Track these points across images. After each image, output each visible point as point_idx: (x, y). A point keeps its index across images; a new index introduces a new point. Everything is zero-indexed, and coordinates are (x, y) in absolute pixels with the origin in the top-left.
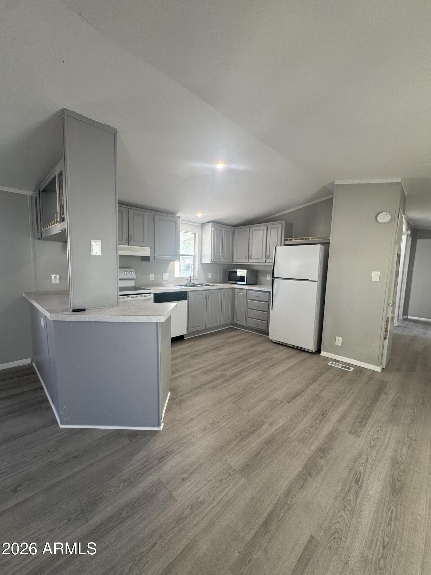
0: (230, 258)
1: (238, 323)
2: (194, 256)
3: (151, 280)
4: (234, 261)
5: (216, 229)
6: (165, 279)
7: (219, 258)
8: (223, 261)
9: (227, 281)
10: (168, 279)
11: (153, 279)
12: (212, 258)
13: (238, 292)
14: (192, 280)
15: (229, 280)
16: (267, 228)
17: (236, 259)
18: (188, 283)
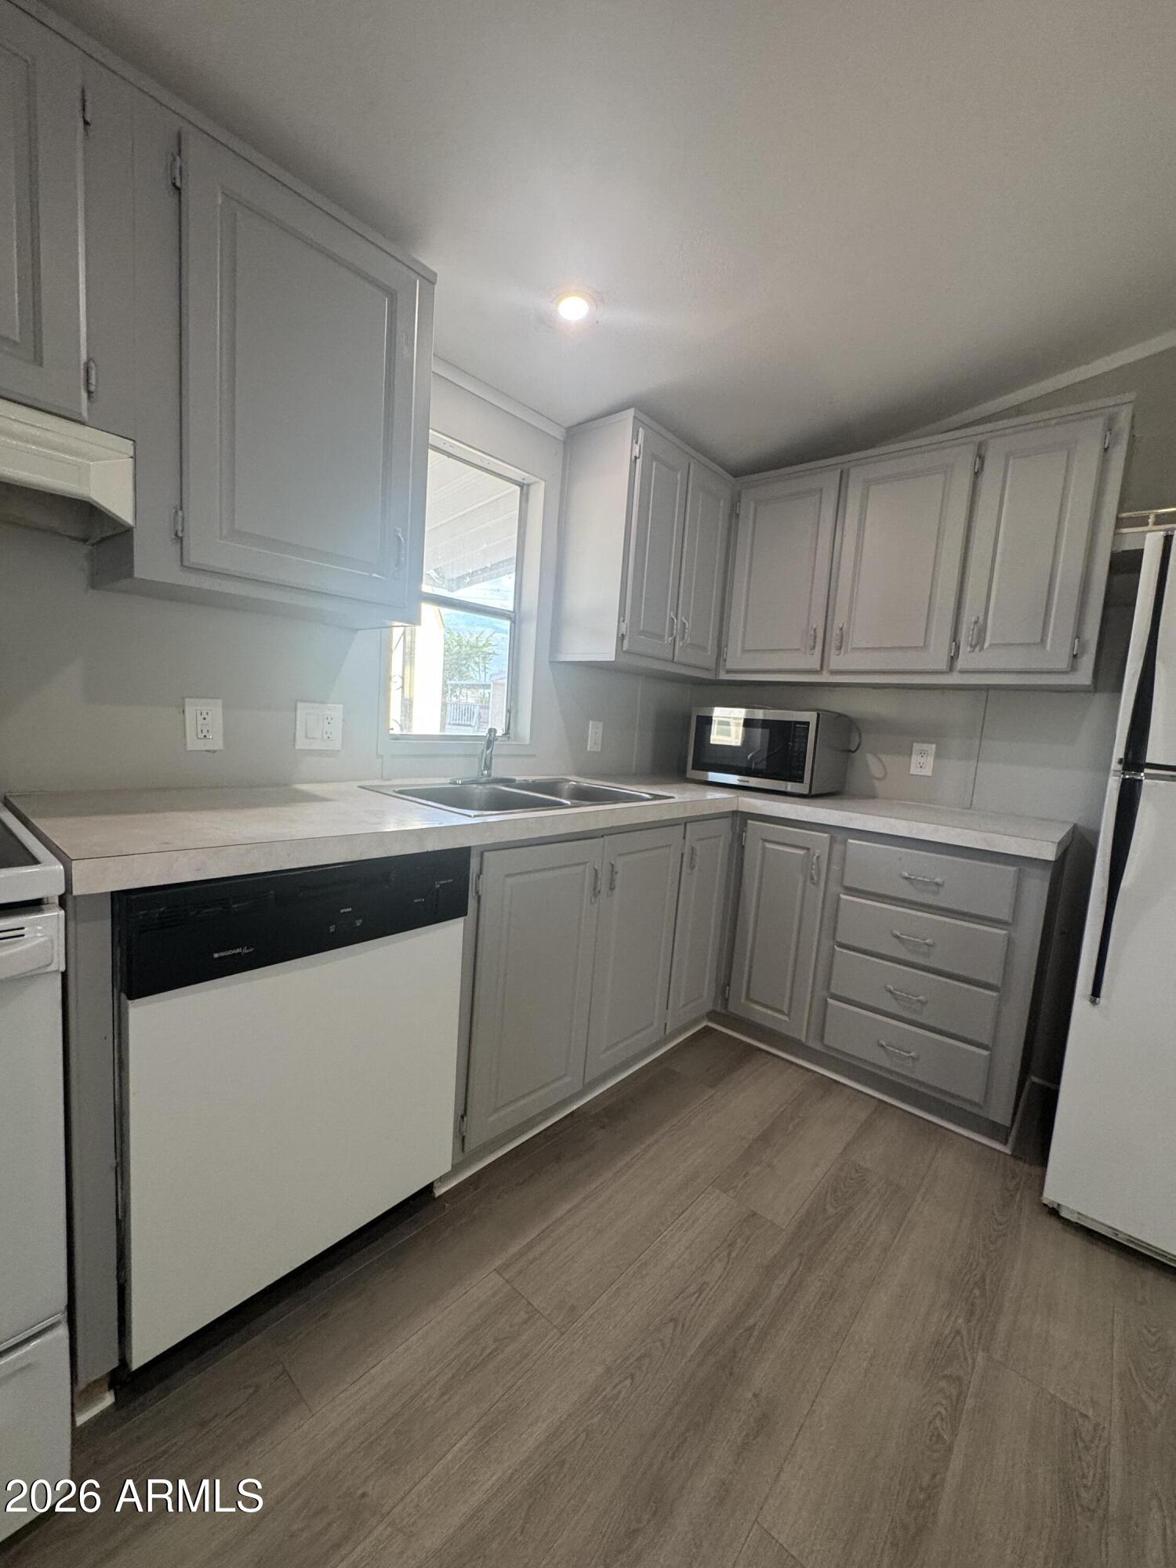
0: (711, 645)
1: (758, 1020)
2: (514, 618)
3: (193, 744)
4: (729, 665)
5: (655, 457)
6: (316, 746)
7: (662, 637)
8: (675, 660)
9: (685, 772)
10: (337, 745)
11: (216, 742)
12: (624, 626)
13: (765, 840)
14: (499, 756)
15: (694, 768)
16: (981, 457)
17: (744, 651)
18: (473, 773)
